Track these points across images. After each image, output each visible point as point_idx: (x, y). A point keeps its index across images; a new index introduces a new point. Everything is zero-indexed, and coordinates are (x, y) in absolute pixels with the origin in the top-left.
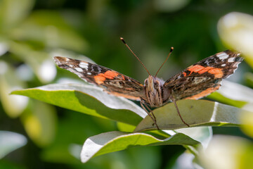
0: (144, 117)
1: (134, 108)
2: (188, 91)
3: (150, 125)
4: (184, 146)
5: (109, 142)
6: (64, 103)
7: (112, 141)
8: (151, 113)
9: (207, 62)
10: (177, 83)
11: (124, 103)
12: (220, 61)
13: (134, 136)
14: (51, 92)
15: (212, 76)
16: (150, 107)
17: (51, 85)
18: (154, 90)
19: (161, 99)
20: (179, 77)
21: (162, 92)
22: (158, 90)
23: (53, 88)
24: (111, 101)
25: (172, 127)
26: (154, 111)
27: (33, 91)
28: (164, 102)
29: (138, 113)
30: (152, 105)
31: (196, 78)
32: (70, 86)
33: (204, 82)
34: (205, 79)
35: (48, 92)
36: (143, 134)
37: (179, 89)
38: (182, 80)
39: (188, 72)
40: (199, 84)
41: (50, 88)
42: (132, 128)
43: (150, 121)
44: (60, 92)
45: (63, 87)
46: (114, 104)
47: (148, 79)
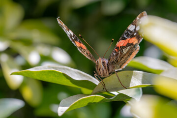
0: (97, 84)
1: (91, 79)
2: (123, 60)
3: (102, 89)
4: (124, 101)
5: (76, 102)
6: (46, 79)
7: (77, 101)
8: (102, 81)
9: (125, 36)
10: (115, 58)
11: (84, 76)
12: (131, 32)
13: (91, 97)
14: (37, 72)
15: (132, 44)
16: (101, 78)
17: (37, 67)
18: (103, 67)
19: (108, 73)
20: (114, 54)
21: (108, 68)
22: (105, 67)
23: (38, 69)
24: (76, 75)
25: (116, 89)
26: (104, 80)
27: (25, 72)
28: (109, 74)
29: (93, 82)
30: (102, 76)
31: (123, 50)
32: (49, 67)
33: (129, 50)
34: (129, 48)
35: (35, 72)
36: (97, 95)
37: (117, 62)
38: (117, 55)
39: (117, 48)
40: (127, 52)
41: (36, 69)
42: (90, 91)
43: (102, 87)
44: (42, 71)
45: (45, 68)
46: (78, 77)
47: (98, 60)
